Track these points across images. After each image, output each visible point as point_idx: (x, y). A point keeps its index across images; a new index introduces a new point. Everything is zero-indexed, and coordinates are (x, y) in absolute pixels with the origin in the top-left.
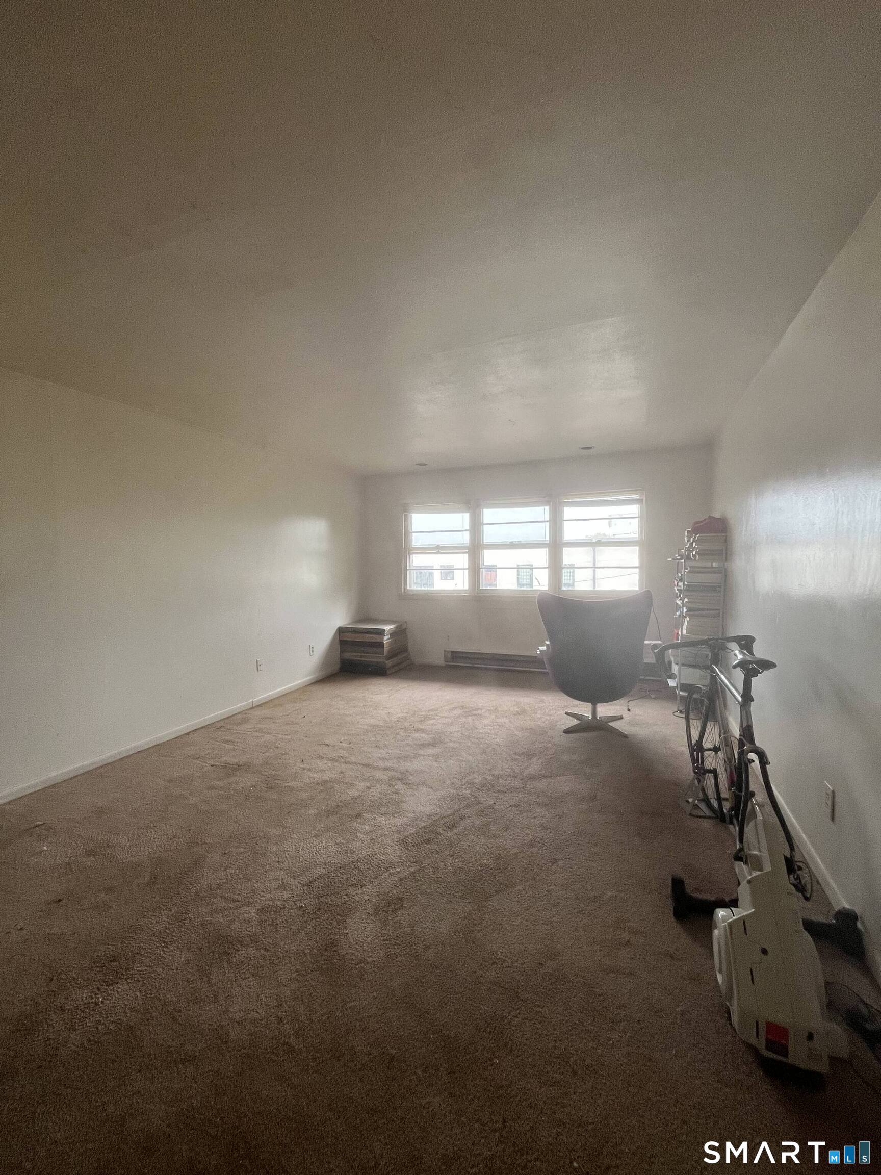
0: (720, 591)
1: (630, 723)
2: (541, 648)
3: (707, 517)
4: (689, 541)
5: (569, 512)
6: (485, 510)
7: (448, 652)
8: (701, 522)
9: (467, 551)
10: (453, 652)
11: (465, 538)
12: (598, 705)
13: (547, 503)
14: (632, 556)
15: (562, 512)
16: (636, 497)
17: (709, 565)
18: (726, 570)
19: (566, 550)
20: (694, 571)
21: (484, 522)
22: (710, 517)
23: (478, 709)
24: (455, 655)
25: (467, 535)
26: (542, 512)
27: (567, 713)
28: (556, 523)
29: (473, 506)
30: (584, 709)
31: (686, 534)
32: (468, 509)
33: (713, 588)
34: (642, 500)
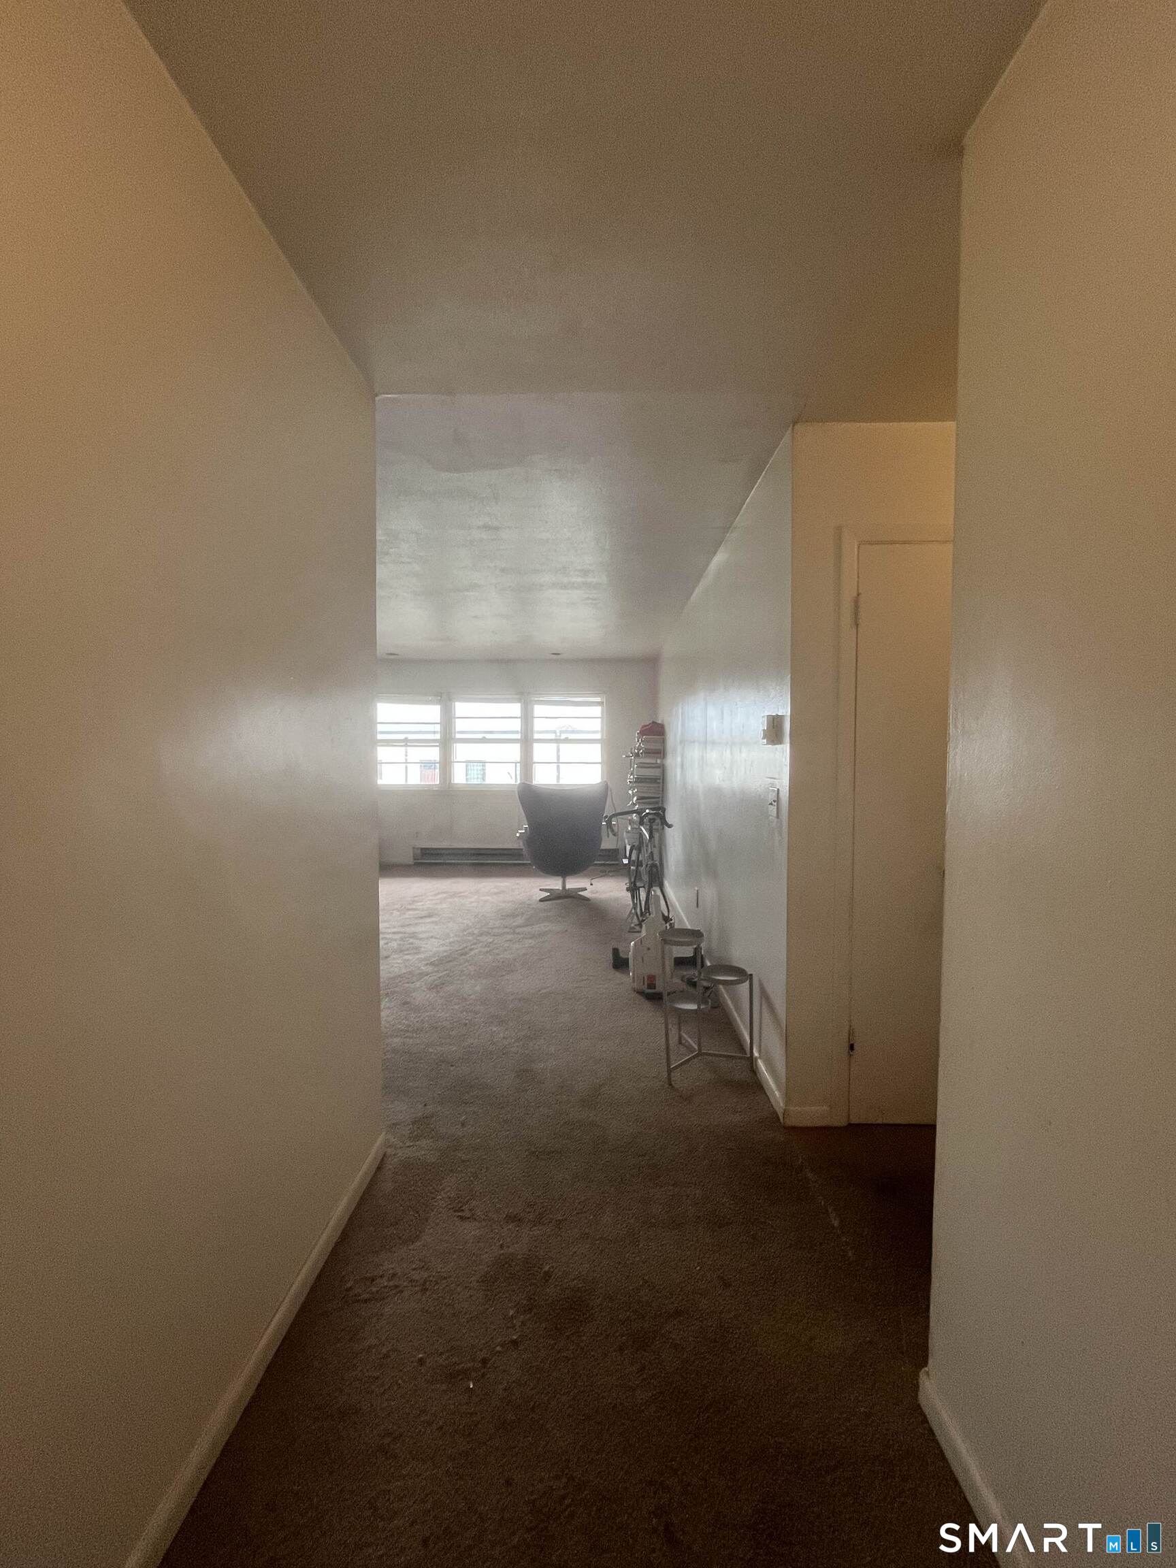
0: (659, 783)
1: (592, 892)
2: (520, 831)
3: (651, 722)
4: (638, 741)
5: (539, 710)
6: (456, 703)
7: (418, 849)
8: (647, 725)
9: (438, 744)
10: (422, 849)
11: (437, 729)
12: (567, 878)
13: (519, 700)
14: (595, 753)
15: (532, 709)
16: (598, 699)
17: (654, 761)
18: (663, 765)
19: (536, 746)
20: (642, 766)
21: (456, 716)
22: (653, 722)
23: (461, 893)
24: (426, 852)
25: (438, 728)
26: (515, 709)
27: (540, 890)
28: (527, 718)
29: (445, 698)
30: (555, 884)
31: (637, 735)
32: (439, 702)
33: (654, 780)
34: (603, 703)
